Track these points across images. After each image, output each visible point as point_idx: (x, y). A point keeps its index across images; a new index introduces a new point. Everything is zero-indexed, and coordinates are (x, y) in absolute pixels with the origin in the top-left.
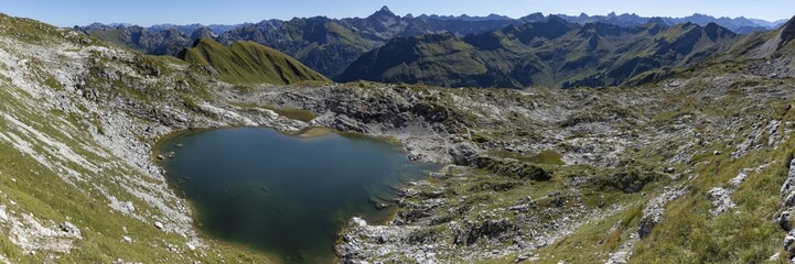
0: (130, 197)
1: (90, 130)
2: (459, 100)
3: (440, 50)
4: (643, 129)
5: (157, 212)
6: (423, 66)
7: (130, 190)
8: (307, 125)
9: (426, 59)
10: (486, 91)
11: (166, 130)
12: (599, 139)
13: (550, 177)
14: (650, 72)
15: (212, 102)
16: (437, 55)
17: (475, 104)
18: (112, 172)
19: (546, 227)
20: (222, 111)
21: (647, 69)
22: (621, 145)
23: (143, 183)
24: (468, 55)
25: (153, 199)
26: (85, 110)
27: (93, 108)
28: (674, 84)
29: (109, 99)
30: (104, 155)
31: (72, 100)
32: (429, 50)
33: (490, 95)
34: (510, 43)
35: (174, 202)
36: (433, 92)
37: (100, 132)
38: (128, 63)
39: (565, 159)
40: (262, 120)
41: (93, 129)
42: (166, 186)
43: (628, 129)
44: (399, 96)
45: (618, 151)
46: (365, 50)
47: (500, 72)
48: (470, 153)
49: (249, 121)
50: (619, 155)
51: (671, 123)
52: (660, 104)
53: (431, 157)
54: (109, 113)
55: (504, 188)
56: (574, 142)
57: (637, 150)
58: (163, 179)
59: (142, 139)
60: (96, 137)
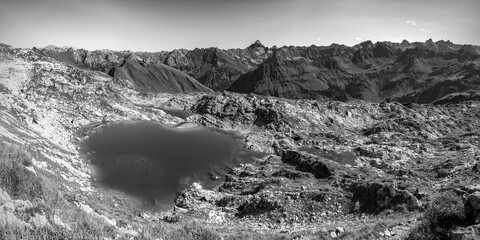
0: (46, 159)
1: (27, 120)
2: (291, 108)
3: (295, 72)
4: (433, 143)
5: (65, 170)
6: (283, 84)
7: (47, 156)
8: (183, 121)
9: (286, 79)
10: (313, 102)
11: (85, 122)
12: (389, 148)
13: (330, 174)
14: (457, 94)
15: (122, 103)
16: (293, 76)
17: (302, 111)
18: (37, 145)
19: (306, 216)
20: (128, 110)
21: (455, 91)
22: (408, 155)
23: (60, 153)
24: (315, 75)
25: (63, 162)
26: (25, 107)
27: (31, 105)
28: (473, 105)
29: (45, 100)
30: (33, 135)
31: (16, 100)
32: (287, 72)
33: (315, 105)
34: (346, 66)
35: (79, 165)
36: (273, 100)
37: (34, 121)
38: (62, 74)
39: (358, 160)
40: (154, 117)
41: (29, 121)
42: (78, 156)
43: (419, 141)
44: (247, 103)
45: (402, 161)
46: (244, 72)
47: (338, 89)
48: (288, 147)
49: (145, 117)
50: (401, 164)
51: (457, 141)
52: (456, 122)
53: (260, 149)
54: (45, 110)
55: (294, 176)
56: (368, 148)
57: (419, 162)
58: (77, 152)
59: (67, 128)
60: (30, 124)
